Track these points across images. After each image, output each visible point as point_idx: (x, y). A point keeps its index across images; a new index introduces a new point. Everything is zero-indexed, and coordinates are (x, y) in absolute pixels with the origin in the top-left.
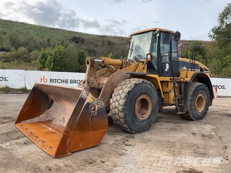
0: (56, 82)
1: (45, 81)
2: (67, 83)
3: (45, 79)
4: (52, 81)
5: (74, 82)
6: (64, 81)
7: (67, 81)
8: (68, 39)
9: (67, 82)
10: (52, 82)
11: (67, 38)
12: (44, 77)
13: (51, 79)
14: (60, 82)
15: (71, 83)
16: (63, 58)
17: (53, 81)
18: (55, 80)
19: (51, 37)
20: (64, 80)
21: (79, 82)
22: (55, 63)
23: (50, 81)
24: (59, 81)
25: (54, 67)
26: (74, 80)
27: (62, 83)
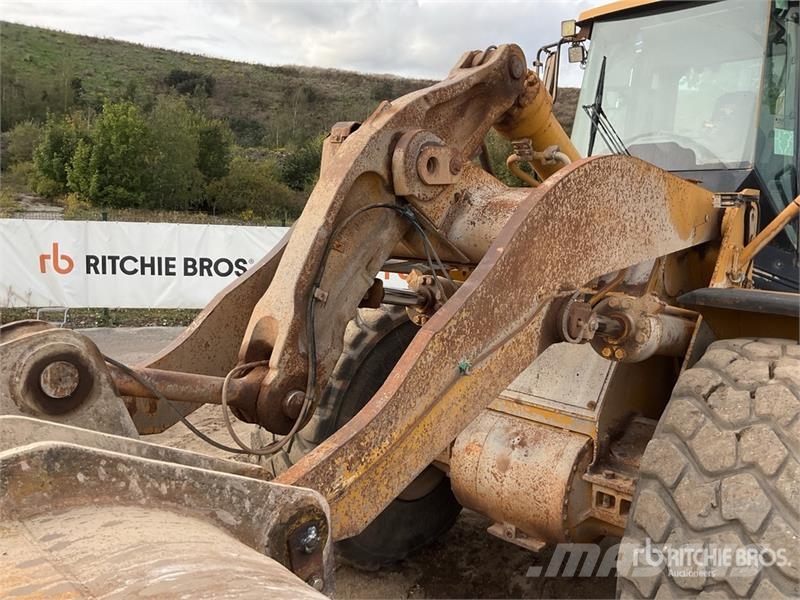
0: (114, 272)
1: (63, 264)
2: (168, 273)
3: (63, 257)
4: (95, 266)
5: (202, 267)
6: (152, 265)
7: (168, 266)
8: (151, 80)
9: (171, 270)
10: (97, 272)
11: (149, 74)
12: (55, 246)
13: (88, 258)
14: (135, 271)
15: (186, 273)
16: (136, 152)
17: (99, 267)
18: (109, 263)
19: (87, 71)
20: (153, 259)
21: (223, 267)
22: (105, 173)
23: (88, 265)
24: (129, 265)
25: (101, 189)
26: (202, 260)
27: (143, 273)
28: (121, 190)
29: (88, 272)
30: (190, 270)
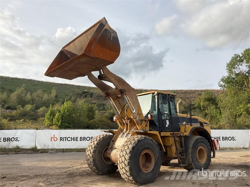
1: (55, 139)
2: (77, 141)
3: (56, 138)
4: (62, 139)
5: (84, 139)
6: (73, 139)
7: (77, 139)
8: (76, 94)
9: (77, 140)
10: (62, 141)
11: (76, 92)
12: (54, 135)
13: (61, 138)
14: (70, 140)
15: (80, 140)
16: (71, 114)
17: (63, 140)
18: (65, 138)
19: (59, 92)
20: (74, 137)
21: (88, 139)
22: (63, 120)
23: (61, 139)
24: (69, 139)
25: (61, 124)
26: (84, 137)
27: (71, 141)
28: (66, 124)
29: (60, 141)
30: (81, 140)
